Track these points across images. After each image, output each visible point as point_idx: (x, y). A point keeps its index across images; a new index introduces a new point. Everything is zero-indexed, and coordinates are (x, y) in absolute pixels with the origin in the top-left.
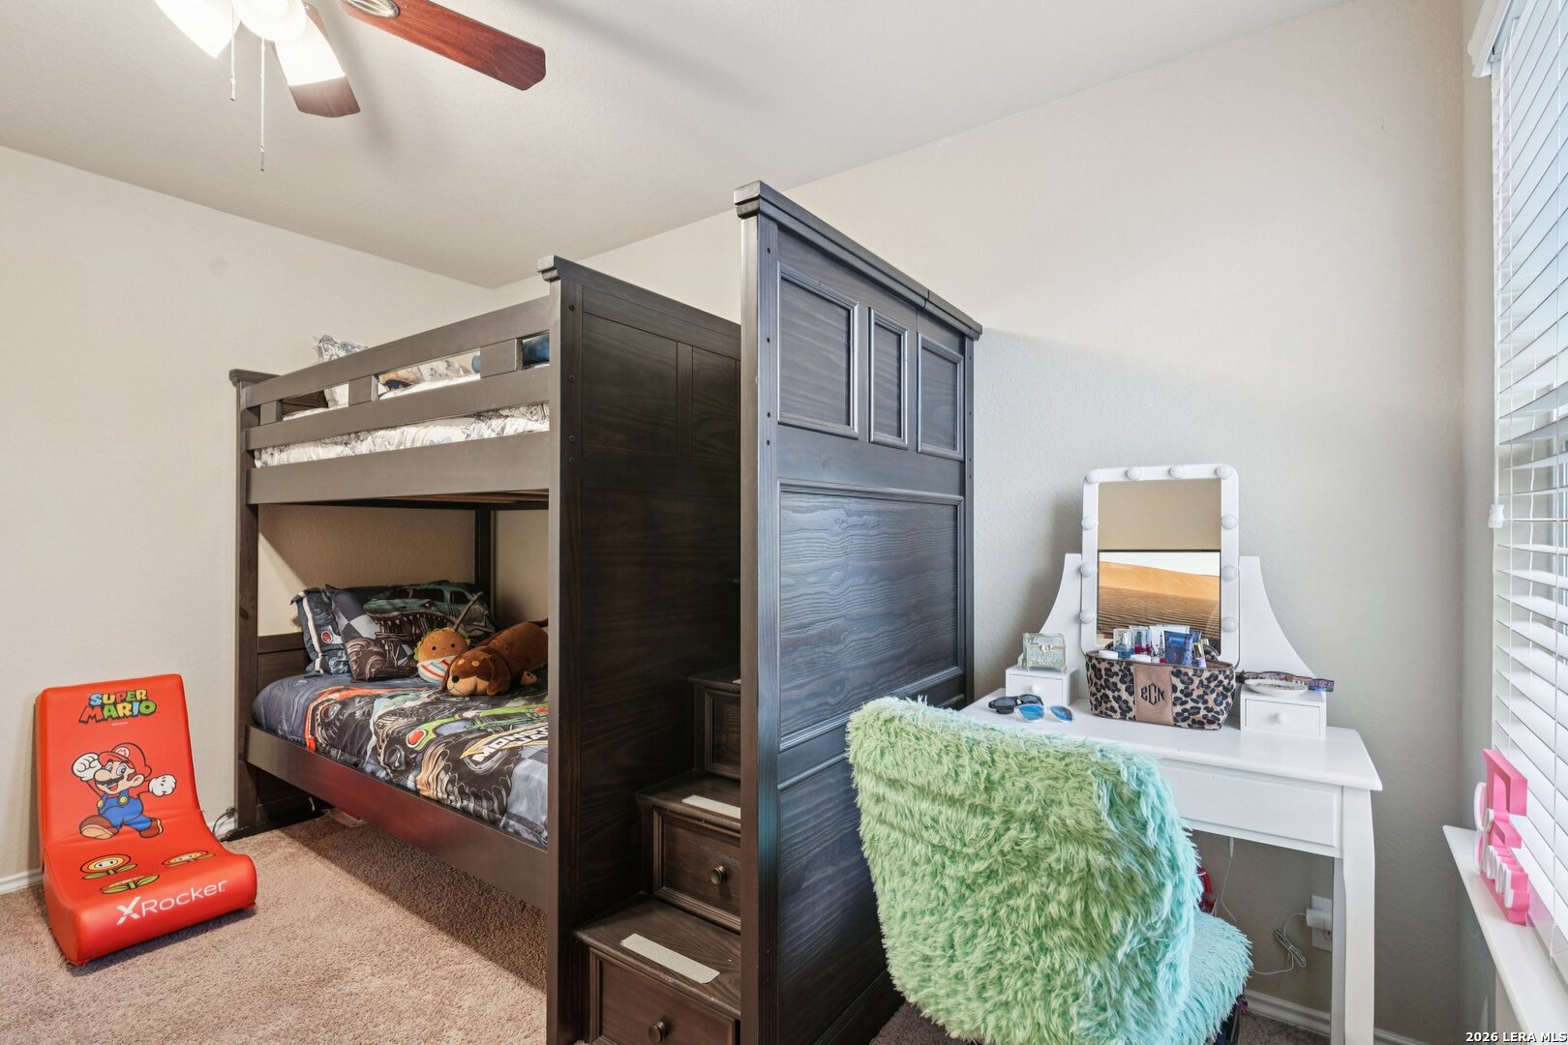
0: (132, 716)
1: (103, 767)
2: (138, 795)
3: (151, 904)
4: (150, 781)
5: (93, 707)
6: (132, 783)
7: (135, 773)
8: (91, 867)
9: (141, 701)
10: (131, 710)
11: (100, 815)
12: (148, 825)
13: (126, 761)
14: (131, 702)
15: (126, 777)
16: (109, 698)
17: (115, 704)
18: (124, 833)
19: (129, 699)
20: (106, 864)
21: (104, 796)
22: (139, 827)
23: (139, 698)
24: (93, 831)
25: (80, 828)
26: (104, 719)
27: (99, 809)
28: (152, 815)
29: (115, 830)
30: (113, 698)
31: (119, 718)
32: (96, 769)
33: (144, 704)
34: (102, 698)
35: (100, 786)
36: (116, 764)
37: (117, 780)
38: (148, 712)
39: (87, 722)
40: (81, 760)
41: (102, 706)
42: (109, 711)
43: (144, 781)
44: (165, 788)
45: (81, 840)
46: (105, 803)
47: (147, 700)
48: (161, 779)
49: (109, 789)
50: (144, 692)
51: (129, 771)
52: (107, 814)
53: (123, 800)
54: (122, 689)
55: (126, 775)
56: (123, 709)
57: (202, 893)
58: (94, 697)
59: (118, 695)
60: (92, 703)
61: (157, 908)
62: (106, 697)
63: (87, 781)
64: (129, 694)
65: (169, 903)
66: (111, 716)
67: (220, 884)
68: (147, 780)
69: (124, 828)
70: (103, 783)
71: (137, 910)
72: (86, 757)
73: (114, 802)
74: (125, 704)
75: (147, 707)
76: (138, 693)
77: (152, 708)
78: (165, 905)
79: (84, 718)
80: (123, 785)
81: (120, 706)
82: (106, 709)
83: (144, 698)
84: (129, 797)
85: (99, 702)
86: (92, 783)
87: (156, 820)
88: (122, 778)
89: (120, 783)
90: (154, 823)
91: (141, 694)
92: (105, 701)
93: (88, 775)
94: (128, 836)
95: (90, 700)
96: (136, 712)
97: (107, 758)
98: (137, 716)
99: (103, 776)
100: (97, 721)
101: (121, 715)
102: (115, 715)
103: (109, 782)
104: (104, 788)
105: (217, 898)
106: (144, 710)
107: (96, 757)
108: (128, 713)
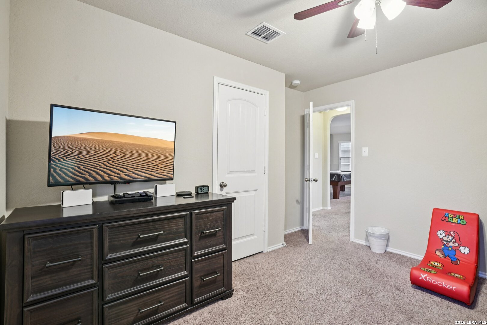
0: (457, 223)
1: (446, 236)
2: (455, 249)
3: (430, 279)
4: (460, 247)
5: (446, 217)
6: (454, 245)
7: (456, 242)
8: (432, 263)
9: (461, 219)
10: (457, 221)
11: (442, 250)
12: (456, 260)
13: (454, 237)
14: (458, 219)
15: (452, 242)
16: (451, 216)
17: (452, 218)
18: (447, 259)
19: (457, 217)
20: (436, 264)
21: (444, 245)
22: (452, 259)
23: (460, 218)
24: (438, 253)
25: (436, 251)
26: (448, 222)
27: (442, 248)
28: (458, 258)
29: (445, 257)
30: (452, 216)
31: (453, 222)
32: (444, 236)
33: (462, 221)
34: (449, 215)
35: (444, 241)
36: (450, 237)
37: (449, 242)
38: (463, 224)
39: (443, 221)
40: (440, 231)
41: (448, 217)
42: (450, 219)
43: (458, 246)
44: (465, 251)
45: (434, 254)
46: (444, 247)
47: (463, 219)
48: (464, 248)
49: (447, 243)
50: (463, 217)
51: (453, 240)
52: (444, 251)
53: (450, 249)
54: (455, 214)
55: (452, 241)
56: (455, 220)
57: (446, 286)
58: (446, 214)
59: (454, 215)
60: (446, 215)
61: (431, 281)
62: (450, 215)
63: (441, 238)
64: (457, 216)
65: (435, 282)
66: (451, 221)
67: (453, 288)
68: (459, 246)
69: (448, 257)
70: (445, 241)
71: (426, 278)
72: (441, 231)
73: (447, 248)
74: (456, 219)
75: (463, 222)
76: (461, 216)
77: (465, 223)
78: (434, 282)
79: (443, 219)
80: (451, 244)
81: (454, 219)
82: (449, 218)
83: (462, 219)
84: (452, 249)
85: (448, 216)
86: (442, 239)
87: (458, 260)
88: (451, 242)
89: (450, 243)
90: (457, 260)
91: (461, 217)
92: (450, 216)
93: (441, 237)
94: (449, 260)
95: (445, 214)
96: (459, 223)
97: (448, 234)
98: (459, 224)
99: (445, 239)
100: (446, 221)
101: (454, 222)
102: (452, 221)
103: (447, 241)
104: (445, 242)
105: (451, 291)
106: (461, 223)
107: (444, 232)
108: (456, 222)
